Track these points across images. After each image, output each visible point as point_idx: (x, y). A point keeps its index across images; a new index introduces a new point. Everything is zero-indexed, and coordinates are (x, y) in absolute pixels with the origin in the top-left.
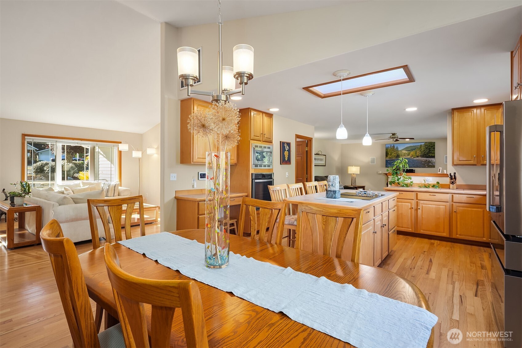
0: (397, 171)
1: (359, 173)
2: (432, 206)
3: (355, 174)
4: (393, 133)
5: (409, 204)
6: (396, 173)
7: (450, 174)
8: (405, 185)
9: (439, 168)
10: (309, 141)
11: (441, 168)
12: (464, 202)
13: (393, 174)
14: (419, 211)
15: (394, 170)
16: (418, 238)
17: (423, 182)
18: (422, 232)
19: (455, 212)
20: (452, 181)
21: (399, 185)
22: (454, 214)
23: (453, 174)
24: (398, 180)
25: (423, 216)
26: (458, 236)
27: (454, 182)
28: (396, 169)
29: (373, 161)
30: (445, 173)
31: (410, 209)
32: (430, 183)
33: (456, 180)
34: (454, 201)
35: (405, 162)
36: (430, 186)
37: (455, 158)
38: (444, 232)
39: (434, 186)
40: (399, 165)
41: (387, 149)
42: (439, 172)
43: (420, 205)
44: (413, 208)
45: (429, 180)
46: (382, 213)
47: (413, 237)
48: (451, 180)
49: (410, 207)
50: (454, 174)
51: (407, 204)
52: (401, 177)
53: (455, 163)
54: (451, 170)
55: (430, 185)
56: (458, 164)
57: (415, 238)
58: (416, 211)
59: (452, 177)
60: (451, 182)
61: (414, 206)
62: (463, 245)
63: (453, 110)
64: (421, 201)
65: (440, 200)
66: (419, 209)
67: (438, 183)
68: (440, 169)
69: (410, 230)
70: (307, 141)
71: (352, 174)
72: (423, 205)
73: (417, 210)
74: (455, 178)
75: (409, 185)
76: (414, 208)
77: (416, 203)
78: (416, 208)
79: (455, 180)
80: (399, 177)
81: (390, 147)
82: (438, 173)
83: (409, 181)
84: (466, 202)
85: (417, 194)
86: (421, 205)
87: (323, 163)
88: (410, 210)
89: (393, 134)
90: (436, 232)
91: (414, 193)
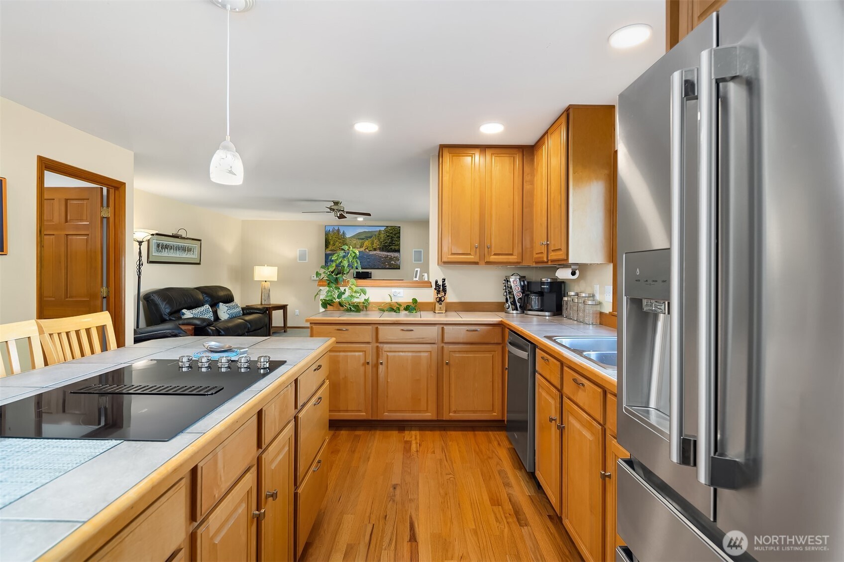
0: (338, 276)
1: (276, 280)
2: (406, 353)
3: (268, 281)
4: (336, 200)
5: (361, 354)
6: (336, 280)
7: (436, 282)
8: (354, 306)
9: (416, 269)
10: (112, 191)
11: (419, 270)
12: (461, 341)
13: (329, 284)
14: (381, 368)
15: (332, 272)
16: (378, 432)
17: (388, 300)
18: (387, 416)
19: (447, 364)
20: (439, 296)
21: (341, 308)
22: (445, 367)
23: (440, 283)
24: (339, 296)
25: (389, 381)
26: (453, 416)
27: (443, 299)
28: (336, 272)
29: (302, 256)
30: (426, 279)
31: (363, 364)
32: (400, 300)
33: (445, 294)
34: (446, 340)
35: (353, 255)
36: (402, 308)
37: (445, 249)
38: (427, 411)
39: (407, 308)
40: (341, 262)
41: (327, 234)
42: (416, 277)
43: (382, 354)
44: (368, 363)
45: (399, 295)
46: (261, 451)
47: (368, 432)
48: (437, 294)
49: (362, 361)
50: (443, 282)
51: (357, 354)
52: (345, 290)
53: (445, 259)
54: (436, 273)
55: (400, 305)
56: (449, 260)
57: (373, 432)
58: (375, 369)
59: (440, 288)
60: (438, 299)
61: (371, 358)
62: (460, 433)
63: (442, 147)
64: (385, 346)
65: (421, 340)
66: (381, 364)
67: (415, 301)
68: (417, 271)
69: (363, 415)
70: (105, 189)
71: (263, 281)
72: (389, 354)
73: (376, 365)
74: (444, 290)
75: (361, 307)
76: (370, 363)
77: (375, 350)
78: (375, 361)
79: (443, 294)
80: (342, 289)
81: (333, 231)
82: (415, 279)
83: (360, 299)
84: (465, 341)
85: (377, 328)
86: (385, 354)
87: (192, 256)
88: (362, 369)
89: (336, 203)
90: (413, 411)
91: (370, 327)
